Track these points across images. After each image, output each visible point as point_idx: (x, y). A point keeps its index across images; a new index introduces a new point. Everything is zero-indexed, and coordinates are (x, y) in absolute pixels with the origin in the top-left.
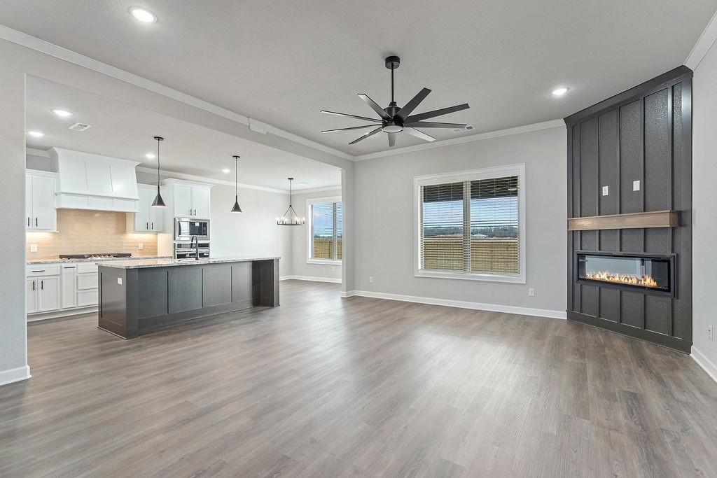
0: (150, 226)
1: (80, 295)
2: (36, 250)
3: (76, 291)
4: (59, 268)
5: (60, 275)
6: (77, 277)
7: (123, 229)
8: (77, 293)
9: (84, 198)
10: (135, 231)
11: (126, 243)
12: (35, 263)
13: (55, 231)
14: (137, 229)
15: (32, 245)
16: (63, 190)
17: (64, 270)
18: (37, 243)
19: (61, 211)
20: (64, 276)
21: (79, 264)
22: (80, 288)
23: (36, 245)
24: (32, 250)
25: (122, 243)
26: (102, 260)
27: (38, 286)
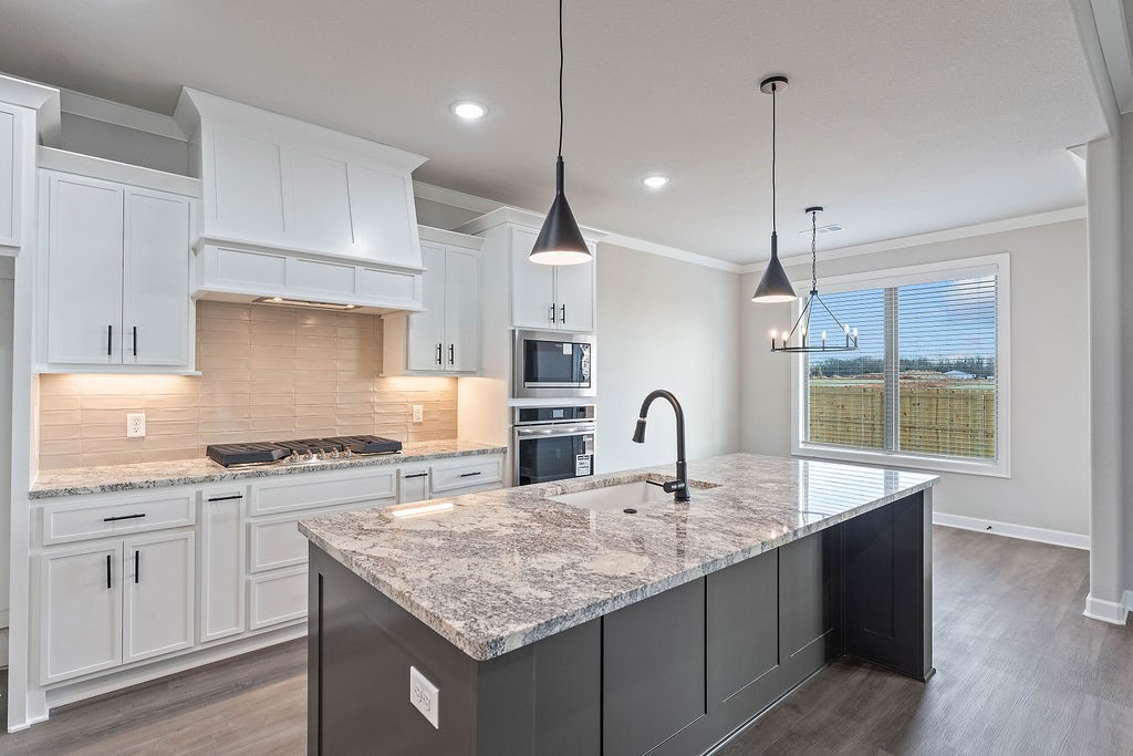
0: (446, 355)
1: (256, 591)
2: (142, 433)
3: (244, 578)
4: (193, 499)
5: (197, 525)
6: (248, 528)
7: (374, 364)
8: (248, 584)
9: (274, 262)
10: (407, 370)
11: (380, 405)
12: (114, 488)
13: (192, 371)
14: (413, 366)
15: (130, 416)
16: (209, 233)
17: (208, 509)
18: (148, 411)
19: (206, 305)
20: (208, 529)
21: (256, 483)
22: (257, 565)
23: (142, 416)
24: (131, 433)
25: (373, 404)
26: (323, 468)
27: (124, 569)
